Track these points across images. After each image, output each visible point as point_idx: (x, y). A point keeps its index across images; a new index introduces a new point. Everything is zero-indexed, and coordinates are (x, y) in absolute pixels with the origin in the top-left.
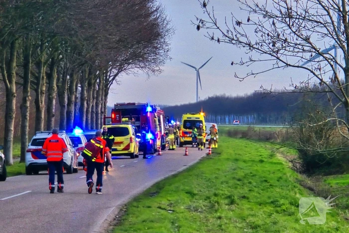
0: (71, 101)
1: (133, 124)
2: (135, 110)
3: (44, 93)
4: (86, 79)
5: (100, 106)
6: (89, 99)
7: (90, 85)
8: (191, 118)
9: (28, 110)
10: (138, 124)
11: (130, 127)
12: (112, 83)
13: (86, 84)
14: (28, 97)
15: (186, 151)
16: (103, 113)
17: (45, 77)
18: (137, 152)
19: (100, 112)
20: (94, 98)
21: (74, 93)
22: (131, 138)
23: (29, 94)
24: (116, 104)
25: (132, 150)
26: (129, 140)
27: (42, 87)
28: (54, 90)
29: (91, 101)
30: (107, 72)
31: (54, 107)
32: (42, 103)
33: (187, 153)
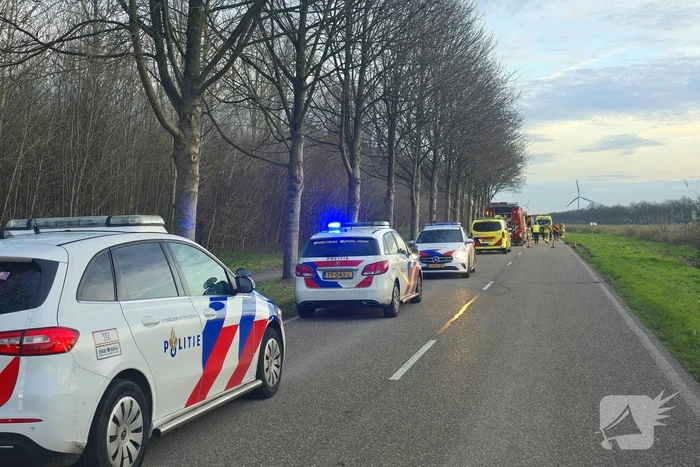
1: (505, 219)
2: (507, 208)
10: (509, 220)
11: (503, 223)
14: (393, 190)
17: (421, 175)
18: (509, 247)
23: (394, 187)
25: (504, 245)
26: (501, 234)
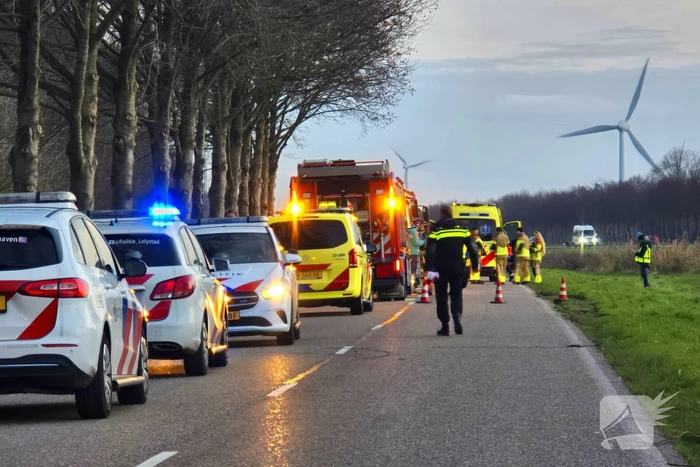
0: (186, 166)
3: (92, 125)
4: (225, 120)
5: (260, 190)
6: (235, 168)
7: (234, 136)
8: (468, 215)
9: (35, 167)
10: (362, 217)
12: (285, 145)
13: (225, 130)
14: (34, 125)
15: (498, 292)
16: (266, 208)
17: (97, 78)
18: (367, 295)
19: (259, 204)
20: (244, 171)
21: (191, 143)
22: (352, 253)
23: (37, 118)
24: (301, 163)
25: (354, 288)
26: (347, 257)
27: (86, 105)
28: (129, 123)
29: (239, 174)
30: (274, 118)
31: (131, 173)
32: (87, 152)
33: (501, 296)
